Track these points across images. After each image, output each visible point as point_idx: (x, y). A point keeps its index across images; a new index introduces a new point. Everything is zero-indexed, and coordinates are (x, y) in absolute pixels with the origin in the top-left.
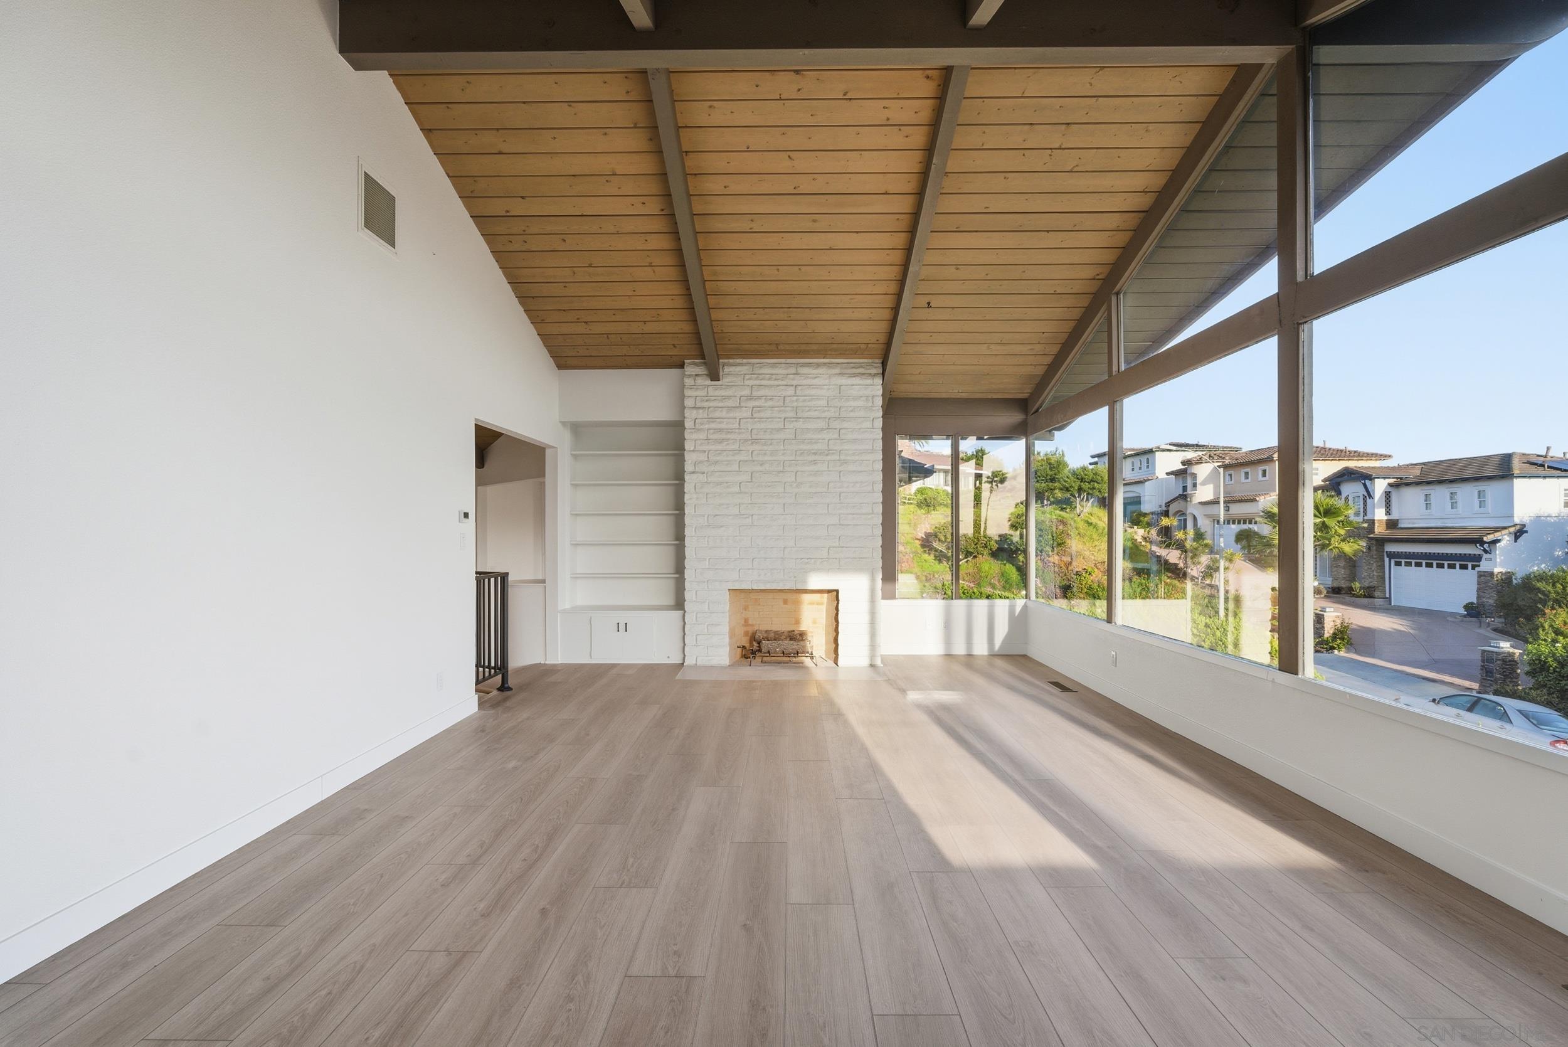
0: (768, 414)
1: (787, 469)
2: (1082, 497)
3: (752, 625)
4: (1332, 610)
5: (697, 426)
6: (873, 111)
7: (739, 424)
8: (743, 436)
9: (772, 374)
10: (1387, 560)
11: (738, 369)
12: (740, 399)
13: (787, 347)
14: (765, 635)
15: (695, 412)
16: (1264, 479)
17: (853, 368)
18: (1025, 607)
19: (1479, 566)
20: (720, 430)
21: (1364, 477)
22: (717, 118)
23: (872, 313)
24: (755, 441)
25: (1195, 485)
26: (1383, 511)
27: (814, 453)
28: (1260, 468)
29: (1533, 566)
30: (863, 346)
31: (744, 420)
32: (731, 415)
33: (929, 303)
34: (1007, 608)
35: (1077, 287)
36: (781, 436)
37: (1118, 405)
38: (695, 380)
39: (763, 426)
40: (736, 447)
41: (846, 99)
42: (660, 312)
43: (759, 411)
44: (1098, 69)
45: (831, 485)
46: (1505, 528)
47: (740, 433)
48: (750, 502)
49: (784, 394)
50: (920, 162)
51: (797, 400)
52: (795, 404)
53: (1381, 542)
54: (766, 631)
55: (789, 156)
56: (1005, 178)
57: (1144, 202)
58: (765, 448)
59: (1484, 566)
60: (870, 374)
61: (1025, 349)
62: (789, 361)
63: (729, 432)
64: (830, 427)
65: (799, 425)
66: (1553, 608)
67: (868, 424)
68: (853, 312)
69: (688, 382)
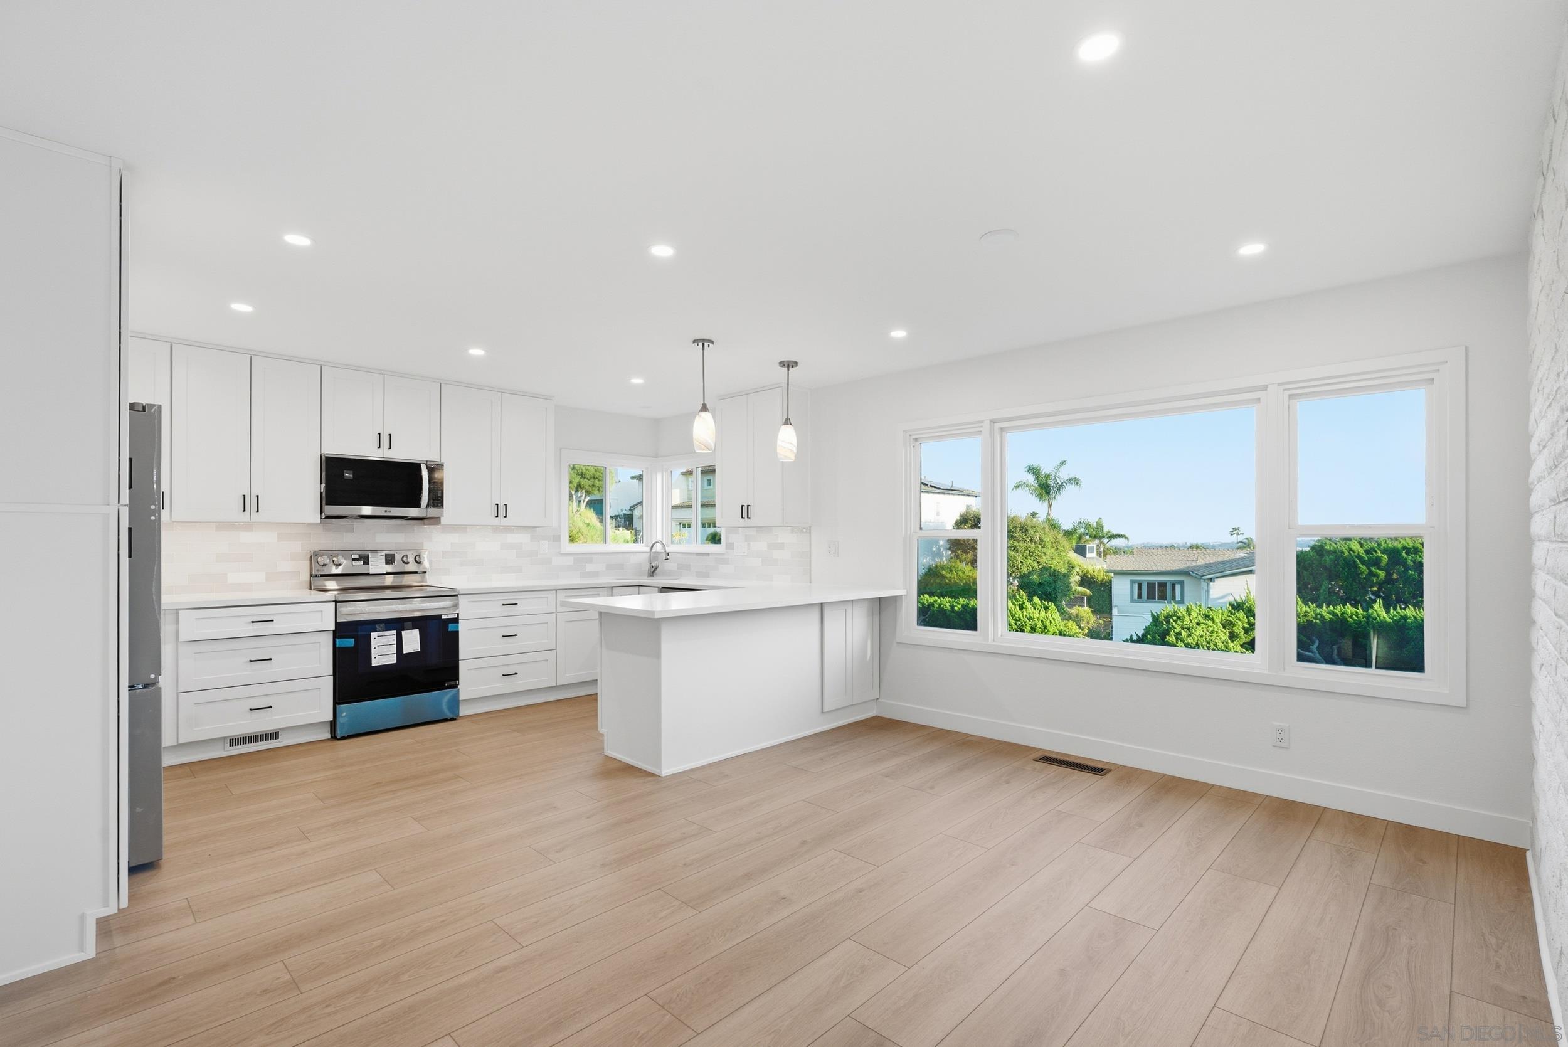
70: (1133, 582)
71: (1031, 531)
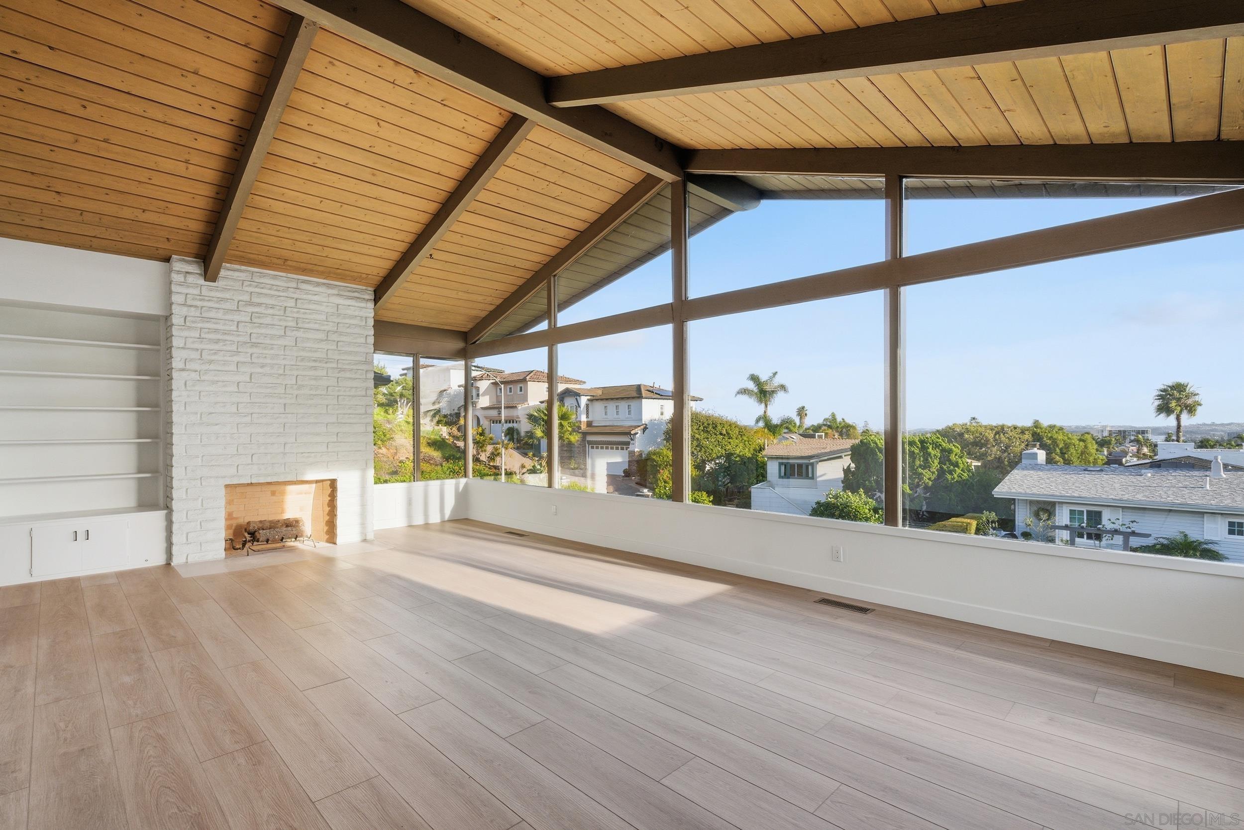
0: (268, 320)
1: (287, 372)
2: (402, 401)
3: (237, 518)
4: (565, 477)
5: (188, 324)
6: (457, 120)
7: (237, 327)
8: (241, 339)
9: (273, 285)
10: (587, 445)
11: (236, 274)
12: (238, 303)
13: (294, 264)
14: (261, 525)
15: (185, 309)
16: (521, 393)
17: (349, 291)
18: (466, 485)
19: (629, 448)
20: (216, 331)
21: (576, 395)
22: (332, 73)
23: (384, 252)
24: (255, 345)
25: (478, 395)
26: (585, 416)
27: (314, 360)
28: (519, 386)
29: (650, 447)
30: (364, 276)
31: (243, 324)
32: (227, 317)
33: (431, 255)
34: (454, 485)
35: (527, 265)
36: (281, 342)
37: (554, 347)
38: (185, 277)
39: (263, 331)
40: (234, 348)
41: (442, 104)
42: (170, 205)
43: (259, 317)
44: (590, 149)
45: (330, 389)
46: (639, 426)
47: (239, 335)
48: (249, 401)
49: (285, 305)
50: (471, 162)
51: (298, 312)
52: (295, 315)
53: (585, 434)
54: (261, 522)
55: (378, 123)
56: (517, 189)
57: (582, 226)
58: (266, 352)
59: (631, 448)
60: (364, 299)
61: (480, 298)
62: (289, 275)
63: (226, 333)
64: (329, 339)
65: (300, 334)
66: (663, 469)
67: (363, 340)
68: (369, 249)
69: (175, 277)
70: (780, 464)
71: (719, 427)
